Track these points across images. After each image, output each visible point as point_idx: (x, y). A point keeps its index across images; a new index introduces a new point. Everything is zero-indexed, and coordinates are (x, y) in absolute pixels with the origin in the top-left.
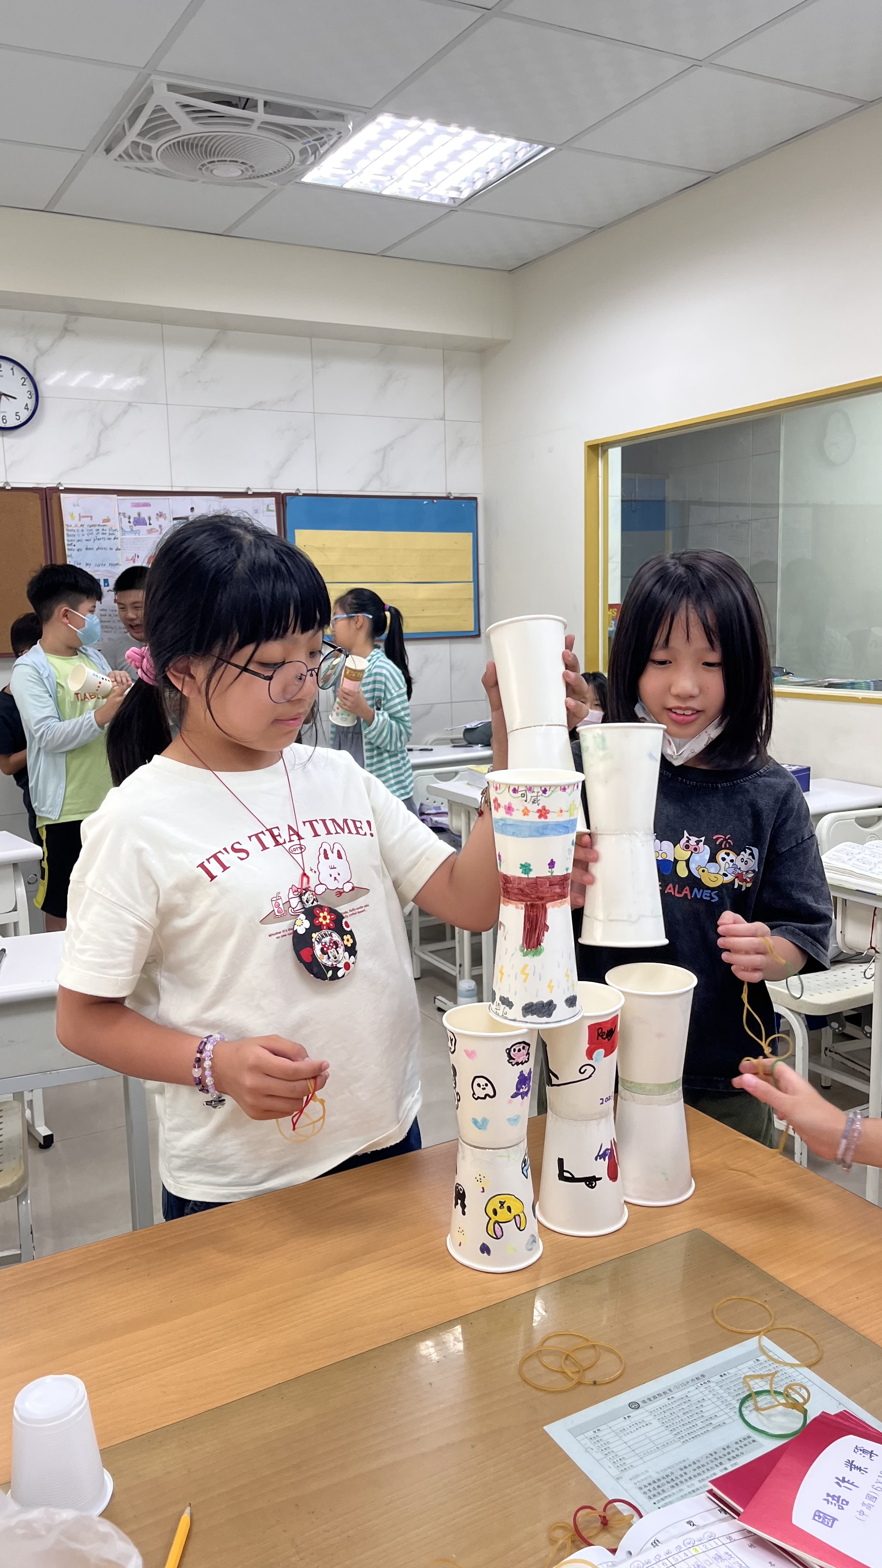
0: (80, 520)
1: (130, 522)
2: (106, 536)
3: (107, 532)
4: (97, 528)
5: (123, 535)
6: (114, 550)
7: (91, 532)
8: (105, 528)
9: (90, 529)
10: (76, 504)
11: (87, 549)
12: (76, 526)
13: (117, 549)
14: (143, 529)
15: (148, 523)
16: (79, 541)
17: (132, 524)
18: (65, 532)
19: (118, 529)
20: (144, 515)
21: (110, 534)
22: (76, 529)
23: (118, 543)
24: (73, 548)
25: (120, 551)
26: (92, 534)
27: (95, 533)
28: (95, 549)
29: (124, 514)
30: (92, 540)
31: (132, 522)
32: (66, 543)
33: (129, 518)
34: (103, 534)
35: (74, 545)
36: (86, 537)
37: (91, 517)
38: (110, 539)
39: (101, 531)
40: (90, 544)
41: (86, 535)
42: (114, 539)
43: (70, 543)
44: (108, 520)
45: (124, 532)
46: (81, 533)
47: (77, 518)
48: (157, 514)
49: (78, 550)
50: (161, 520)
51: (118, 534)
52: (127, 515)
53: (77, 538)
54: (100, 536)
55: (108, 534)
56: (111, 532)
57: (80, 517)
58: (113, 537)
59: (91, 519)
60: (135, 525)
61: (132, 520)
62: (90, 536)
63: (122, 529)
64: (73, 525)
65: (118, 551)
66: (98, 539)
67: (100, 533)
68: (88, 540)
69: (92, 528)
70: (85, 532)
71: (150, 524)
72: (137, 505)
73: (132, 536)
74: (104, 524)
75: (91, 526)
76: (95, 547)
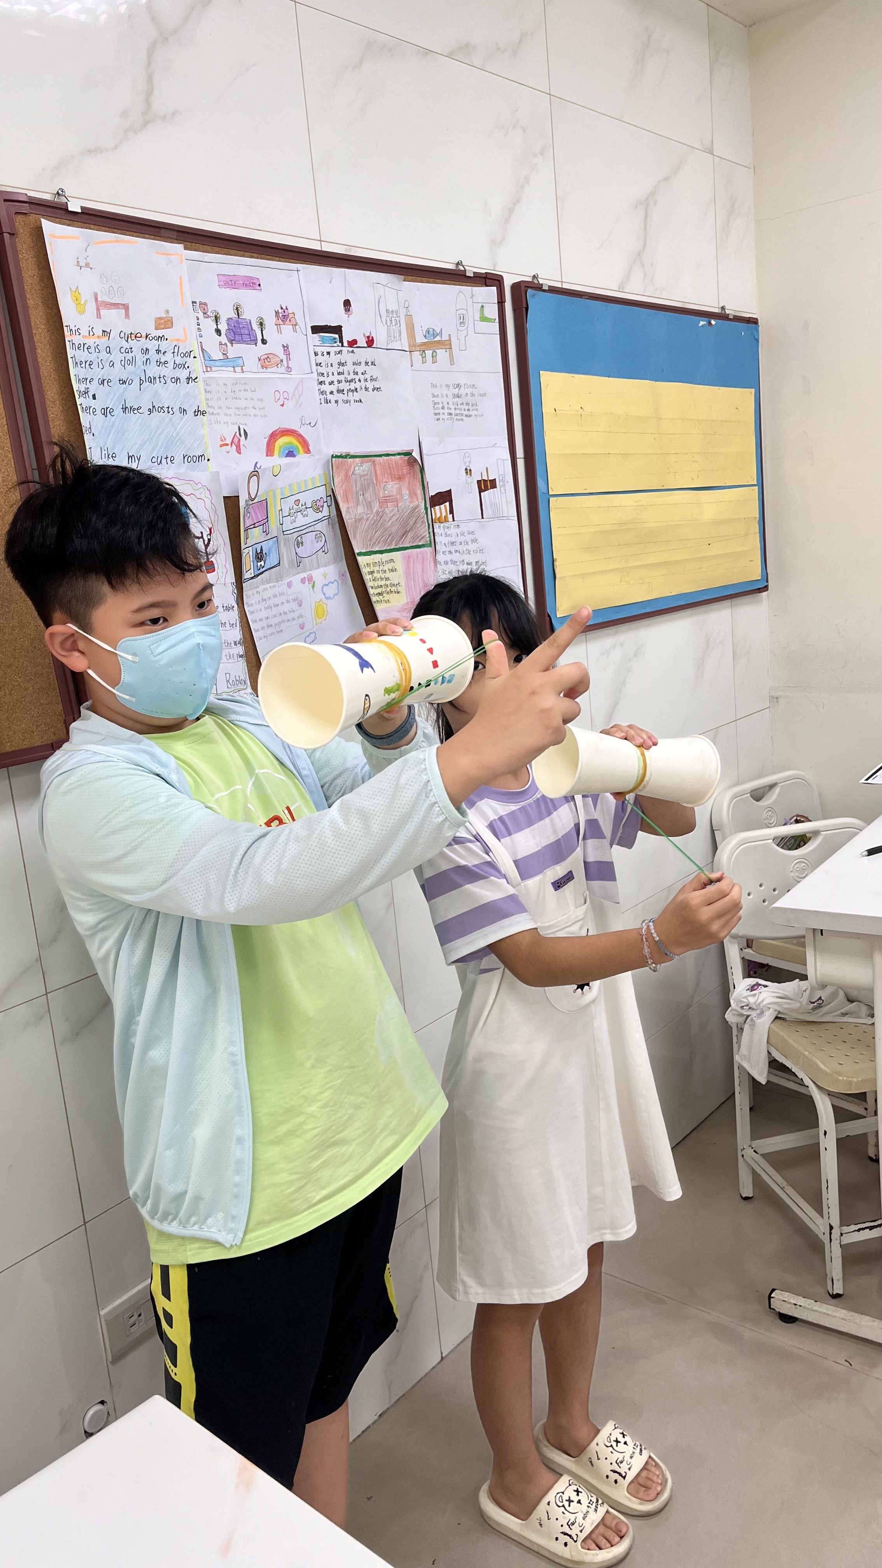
0: (99, 316)
1: (218, 332)
2: (168, 371)
3: (169, 357)
4: (143, 343)
5: (208, 368)
6: (190, 413)
7: (129, 356)
8: (164, 345)
9: (126, 345)
10: (82, 264)
11: (124, 409)
12: (91, 332)
13: (198, 412)
14: (250, 353)
15: (259, 337)
16: (103, 383)
17: (223, 339)
18: (70, 353)
19: (197, 352)
20: (250, 315)
21: (176, 366)
22: (90, 342)
23: (198, 394)
24: (92, 403)
25: (205, 418)
26: (132, 362)
27: (140, 358)
28: (144, 410)
29: (203, 305)
30: (136, 382)
31: (223, 332)
32: (75, 386)
33: (217, 319)
34: (159, 363)
35: (94, 397)
36: (118, 372)
37: (126, 307)
38: (178, 379)
39: (152, 354)
40: (132, 395)
41: (118, 365)
42: (188, 379)
43: (83, 388)
44: (164, 323)
45: (209, 363)
46: (104, 355)
47: (92, 306)
48: (277, 313)
49: (106, 412)
50: (287, 328)
51: (196, 366)
52: (210, 308)
53: (97, 373)
54: (153, 370)
55: (171, 365)
56: (179, 360)
57: (101, 305)
58: (183, 374)
59: (127, 315)
60: (231, 342)
61: (223, 327)
62: (130, 368)
63: (203, 350)
64: (84, 331)
65: (200, 417)
66: (152, 380)
67: (154, 363)
68: (124, 382)
69: (132, 343)
70: (117, 357)
71: (264, 342)
72: (230, 282)
73: (225, 374)
74: (160, 333)
75: (129, 337)
76: (146, 405)
